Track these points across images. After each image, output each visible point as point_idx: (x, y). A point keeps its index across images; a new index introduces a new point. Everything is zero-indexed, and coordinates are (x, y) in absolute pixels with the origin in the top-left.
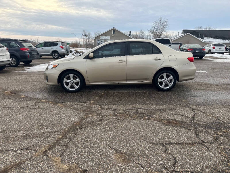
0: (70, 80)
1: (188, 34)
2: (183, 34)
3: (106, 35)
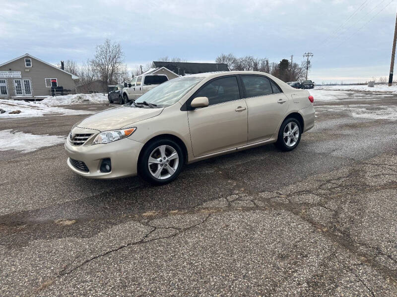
0: (160, 159)
1: (163, 69)
2: (154, 69)
3: (10, 70)
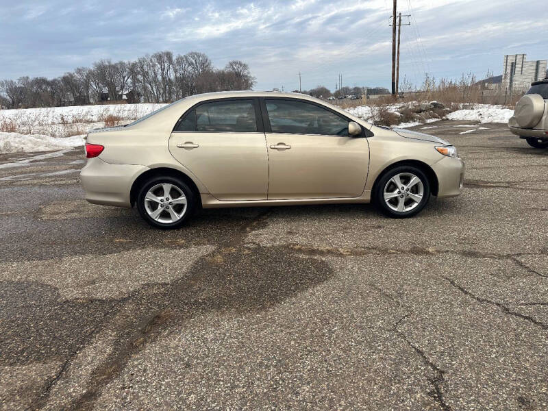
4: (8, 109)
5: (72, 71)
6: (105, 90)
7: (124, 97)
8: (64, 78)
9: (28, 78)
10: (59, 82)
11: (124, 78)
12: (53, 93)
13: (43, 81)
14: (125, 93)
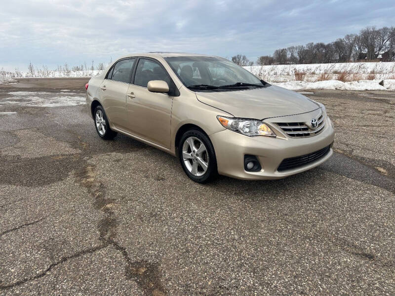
4: (296, 64)
5: (343, 37)
6: (365, 51)
7: (380, 56)
8: (336, 43)
9: (313, 43)
10: (332, 46)
11: (383, 41)
12: (326, 54)
13: (322, 45)
14: (382, 53)
